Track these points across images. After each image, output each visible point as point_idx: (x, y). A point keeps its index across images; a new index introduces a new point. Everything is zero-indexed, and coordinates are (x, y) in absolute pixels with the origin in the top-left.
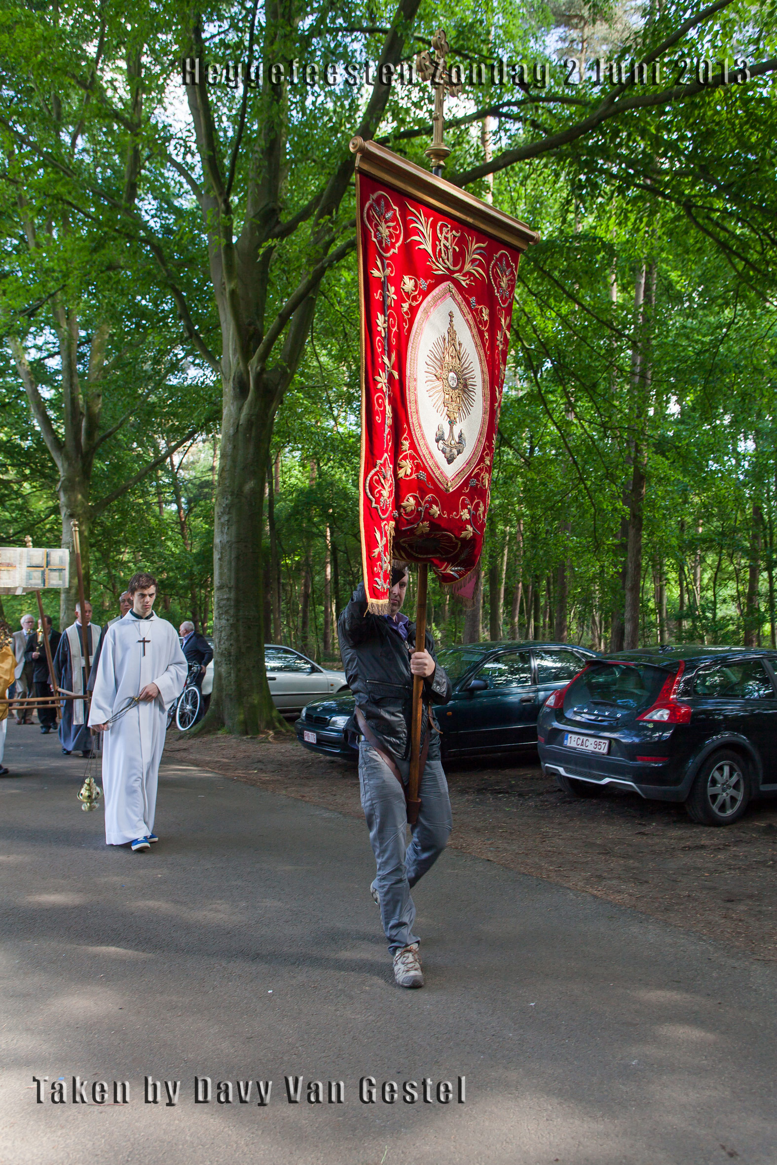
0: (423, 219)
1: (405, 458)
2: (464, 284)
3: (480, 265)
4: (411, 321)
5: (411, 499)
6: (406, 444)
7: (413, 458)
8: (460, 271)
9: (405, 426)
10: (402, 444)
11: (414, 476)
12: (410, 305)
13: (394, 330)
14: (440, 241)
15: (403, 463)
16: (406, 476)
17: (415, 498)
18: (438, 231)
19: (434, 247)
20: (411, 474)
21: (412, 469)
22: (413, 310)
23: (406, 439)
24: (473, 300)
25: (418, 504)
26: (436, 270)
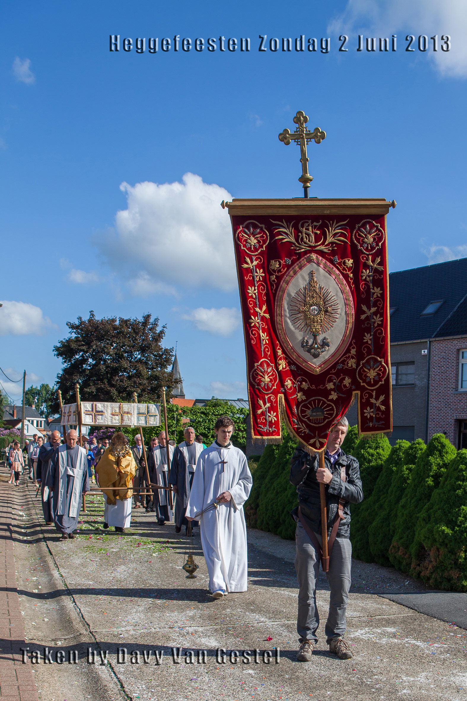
0: (285, 224)
1: (281, 359)
2: (326, 251)
3: (342, 235)
4: (278, 284)
5: (289, 381)
6: (280, 352)
7: (285, 359)
8: (323, 244)
9: (277, 342)
10: (277, 352)
11: (288, 368)
12: (276, 276)
13: (264, 292)
14: (301, 233)
15: (280, 362)
16: (283, 369)
17: (291, 380)
18: (300, 227)
19: (297, 238)
20: (286, 367)
21: (285, 364)
22: (279, 278)
23: (279, 349)
24: (336, 259)
25: (293, 383)
26: (299, 250)
